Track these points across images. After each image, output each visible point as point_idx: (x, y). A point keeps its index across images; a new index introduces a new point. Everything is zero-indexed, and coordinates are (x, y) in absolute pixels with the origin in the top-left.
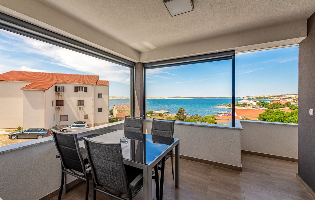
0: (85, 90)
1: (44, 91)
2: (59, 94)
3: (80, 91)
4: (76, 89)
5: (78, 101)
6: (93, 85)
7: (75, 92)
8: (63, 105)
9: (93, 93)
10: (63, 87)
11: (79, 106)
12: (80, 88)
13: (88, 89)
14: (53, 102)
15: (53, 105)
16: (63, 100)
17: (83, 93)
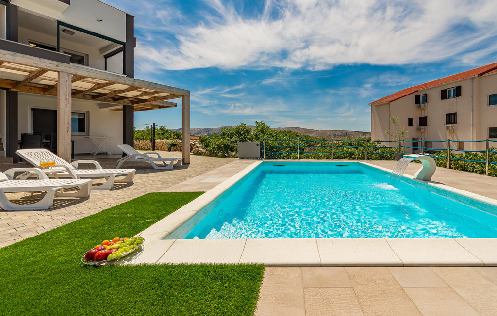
0: (458, 91)
1: (389, 104)
3: (450, 96)
4: (444, 95)
5: (447, 115)
6: (473, 79)
7: (442, 99)
8: (427, 125)
9: (473, 97)
10: (426, 95)
11: (447, 125)
12: (450, 91)
13: (463, 90)
14: (410, 120)
15: (410, 124)
16: (426, 117)
17: (455, 99)
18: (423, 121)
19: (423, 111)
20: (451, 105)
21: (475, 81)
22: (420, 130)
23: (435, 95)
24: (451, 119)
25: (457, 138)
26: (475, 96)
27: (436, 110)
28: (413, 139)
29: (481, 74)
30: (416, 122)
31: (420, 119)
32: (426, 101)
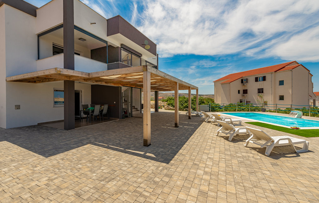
0: (264, 79)
1: (230, 84)
2: (244, 85)
3: (260, 80)
4: (257, 80)
5: (258, 89)
7: (255, 81)
8: (247, 93)
10: (247, 79)
11: (258, 94)
12: (260, 78)
13: (267, 78)
14: (239, 91)
15: (239, 93)
16: (247, 90)
17: (262, 82)
18: (245, 92)
19: (245, 87)
20: (260, 85)
21: (273, 74)
22: (244, 96)
23: (252, 80)
24: (261, 91)
25: (264, 100)
26: (273, 81)
27: (252, 87)
28: (240, 100)
29: (276, 71)
30: (241, 92)
31: (244, 90)
32: (247, 82)
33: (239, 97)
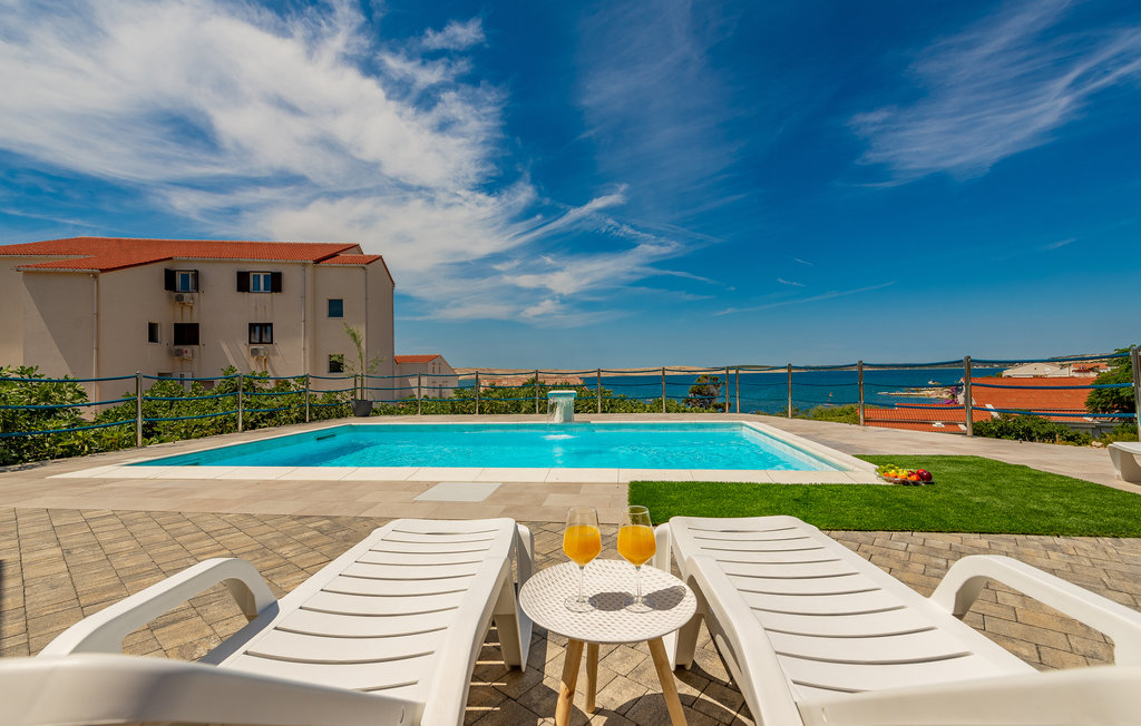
0: (275, 283)
1: (95, 276)
2: (180, 299)
3: (257, 288)
4: (243, 282)
5: (251, 324)
6: (304, 265)
7: (238, 290)
8: (197, 343)
9: (304, 297)
10: (196, 273)
11: (252, 347)
12: (257, 278)
13: (287, 282)
14: (153, 328)
15: (153, 337)
16: (198, 324)
17: (268, 296)
18: (187, 334)
19: (187, 311)
20: (259, 305)
21: (309, 270)
22: (179, 354)
23: (220, 280)
24: (261, 332)
25: (274, 371)
26: (308, 298)
28: (160, 374)
29: (317, 261)
30: (166, 334)
31: (178, 328)
32: (197, 288)
33: (155, 358)
